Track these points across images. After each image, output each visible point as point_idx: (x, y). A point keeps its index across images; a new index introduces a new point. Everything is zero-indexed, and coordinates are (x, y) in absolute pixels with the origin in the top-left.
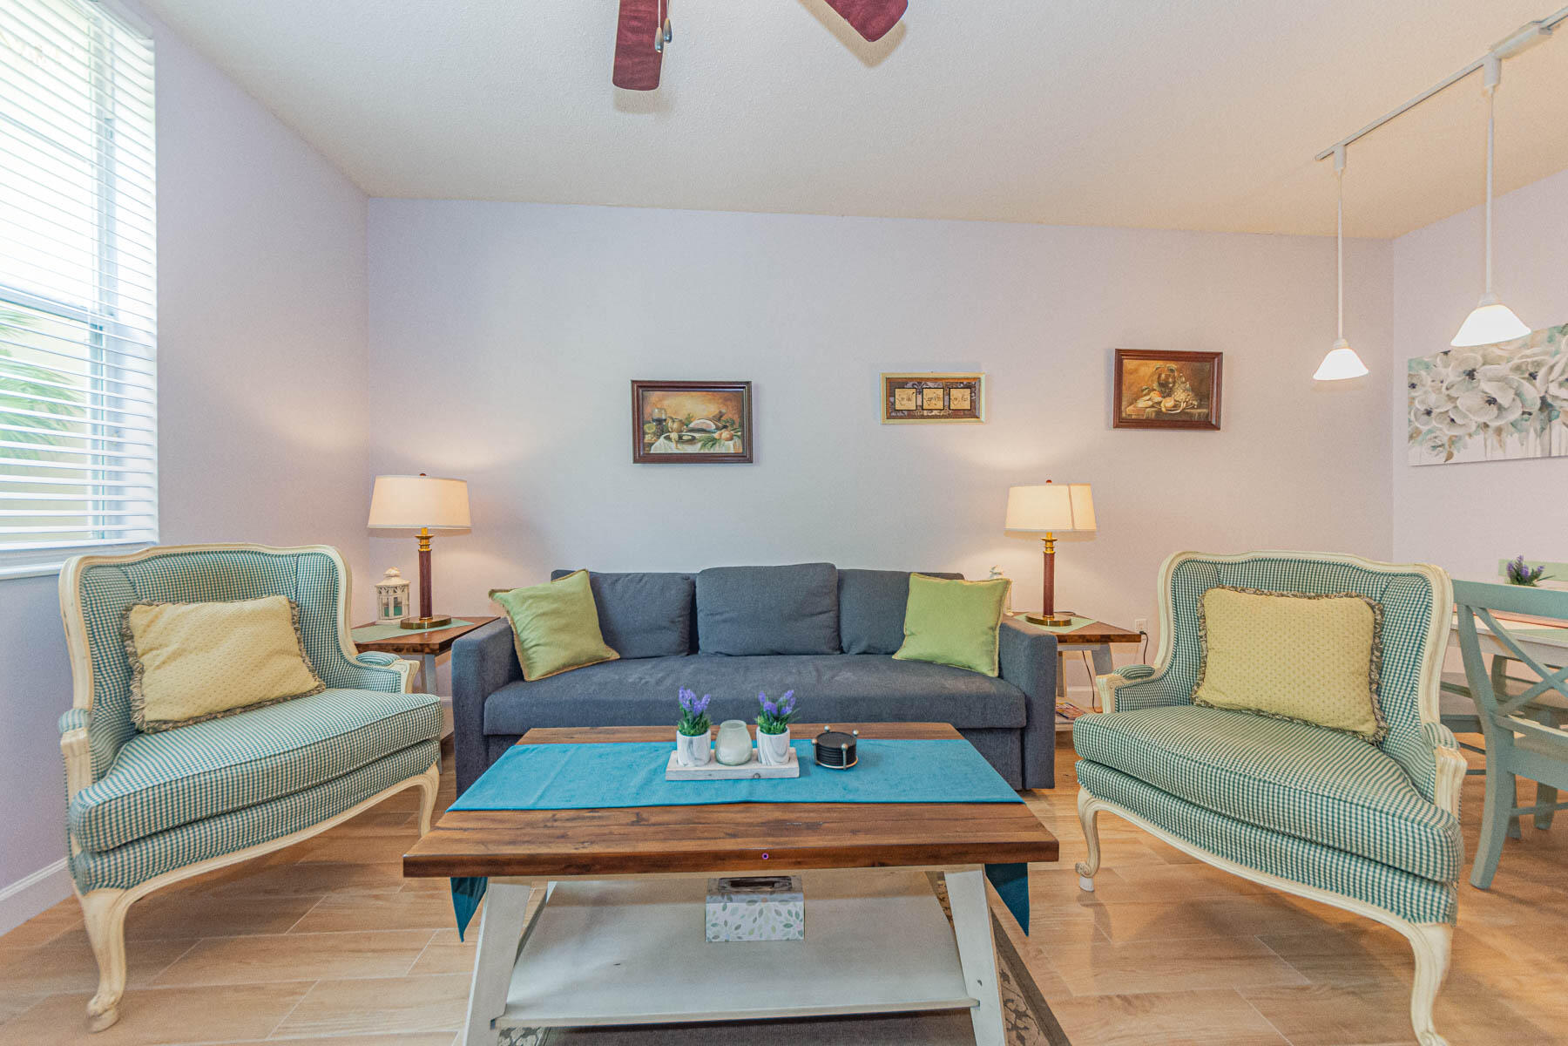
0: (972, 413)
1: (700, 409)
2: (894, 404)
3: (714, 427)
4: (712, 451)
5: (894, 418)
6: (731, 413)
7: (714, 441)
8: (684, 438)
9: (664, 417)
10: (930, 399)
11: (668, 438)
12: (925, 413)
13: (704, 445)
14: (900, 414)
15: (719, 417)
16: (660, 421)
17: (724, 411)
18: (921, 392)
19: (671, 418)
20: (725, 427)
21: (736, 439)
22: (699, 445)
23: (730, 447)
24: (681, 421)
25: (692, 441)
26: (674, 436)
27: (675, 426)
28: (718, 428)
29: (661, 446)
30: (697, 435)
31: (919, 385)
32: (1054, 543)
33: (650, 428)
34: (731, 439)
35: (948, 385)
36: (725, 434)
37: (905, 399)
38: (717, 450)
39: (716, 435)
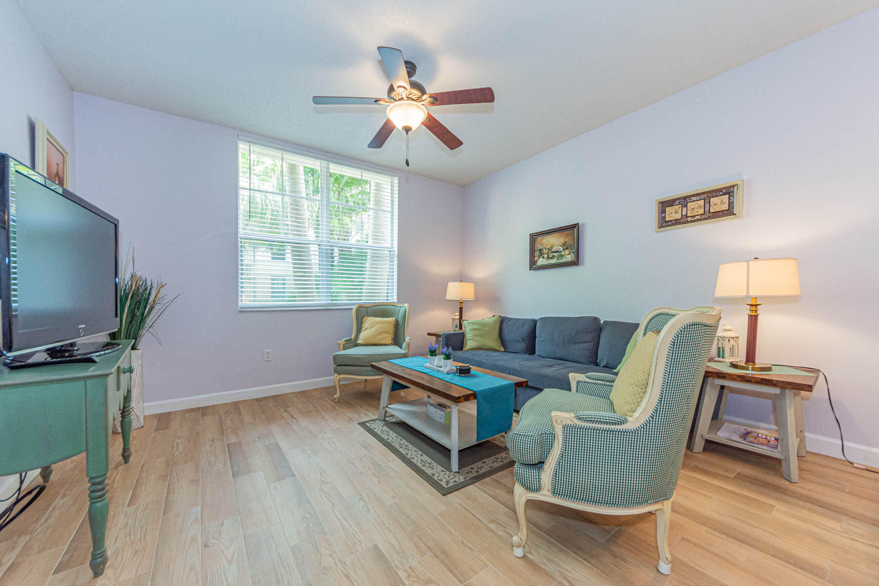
0: (729, 212)
1: (556, 241)
2: (665, 218)
3: (562, 249)
4: (561, 261)
5: (664, 227)
6: (569, 241)
7: (562, 256)
8: (550, 256)
9: (542, 248)
10: (693, 209)
11: (543, 257)
12: (689, 219)
13: (558, 259)
14: (670, 223)
15: (564, 244)
16: (540, 250)
17: (567, 240)
18: (686, 206)
19: (545, 248)
20: (567, 248)
21: (572, 253)
22: (555, 259)
23: (569, 258)
24: (548, 249)
25: (553, 257)
26: (546, 256)
27: (546, 251)
28: (564, 250)
29: (541, 262)
30: (555, 254)
31: (684, 201)
32: (758, 307)
33: (537, 254)
34: (570, 254)
35: (708, 195)
36: (567, 252)
37: (673, 213)
38: (564, 260)
39: (563, 253)
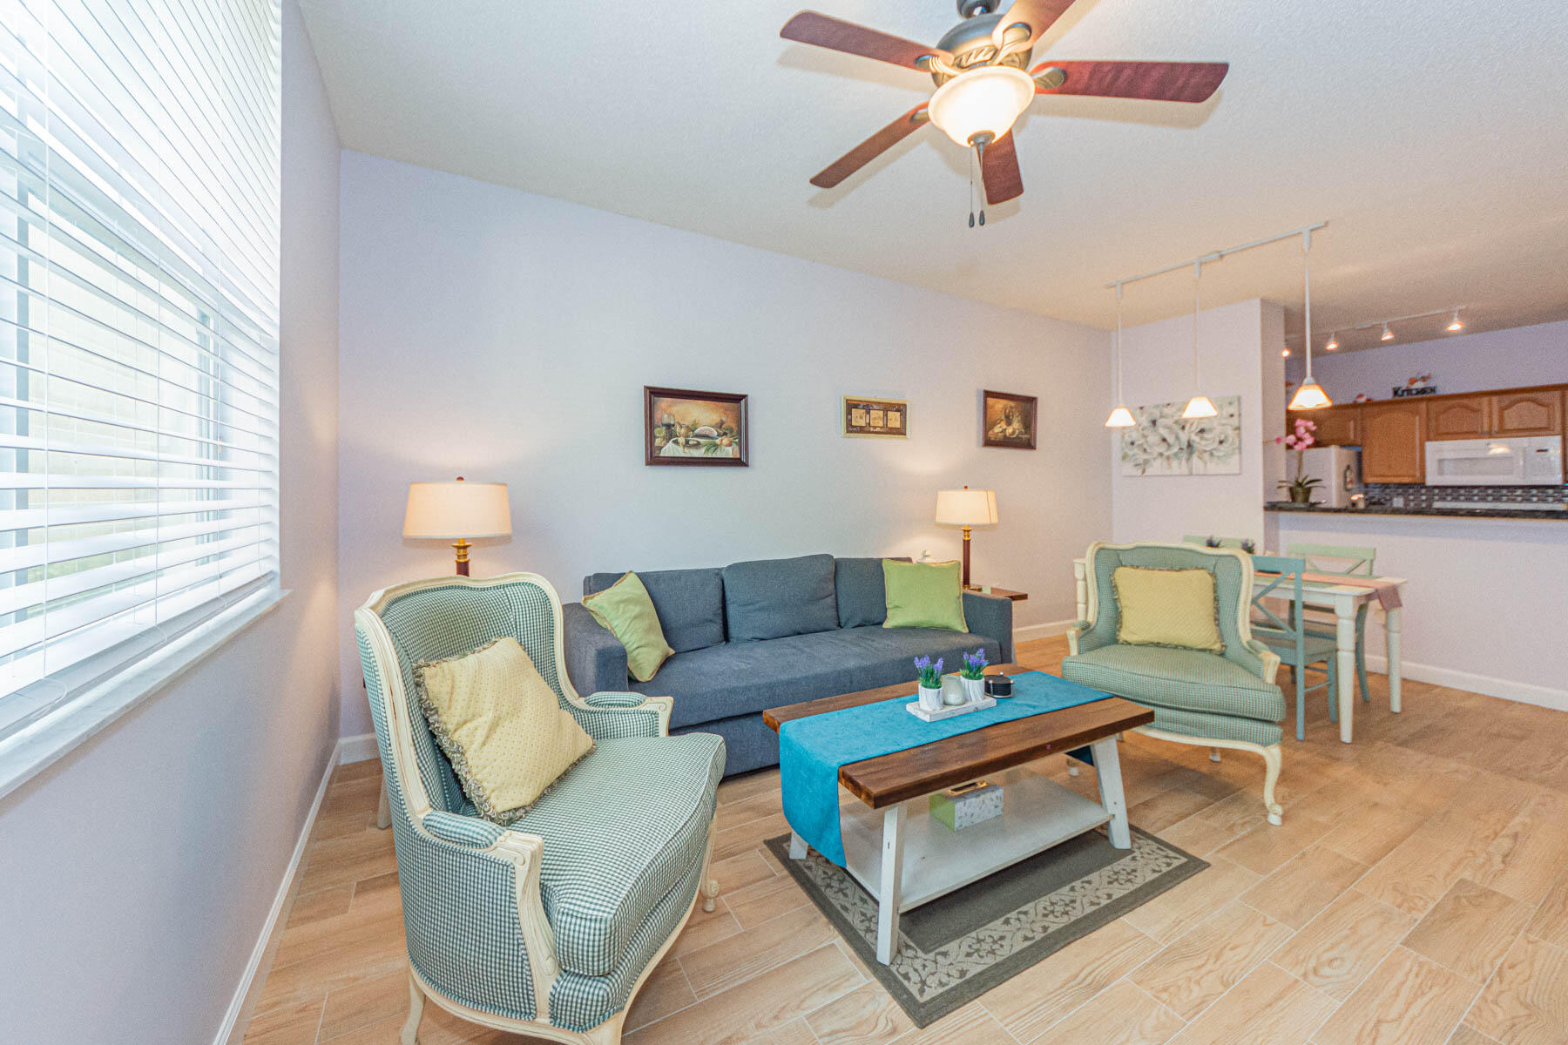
0: (900, 432)
1: (704, 416)
2: (851, 420)
3: (716, 433)
4: (714, 456)
5: (851, 432)
6: (730, 423)
7: (716, 446)
8: (691, 443)
9: (672, 423)
10: (875, 419)
11: (676, 442)
12: (872, 429)
13: (708, 450)
14: (855, 429)
15: (720, 425)
16: (669, 426)
17: (724, 419)
18: (868, 413)
19: (680, 424)
20: (725, 434)
21: (734, 445)
22: (703, 450)
23: (729, 452)
24: (688, 427)
25: (698, 445)
26: (681, 440)
27: (683, 431)
28: (719, 435)
29: (670, 450)
30: (701, 441)
31: (867, 407)
32: (969, 533)
33: (660, 432)
34: (730, 445)
35: (887, 408)
36: (726, 440)
37: (859, 418)
38: (719, 454)
39: (718, 441)
